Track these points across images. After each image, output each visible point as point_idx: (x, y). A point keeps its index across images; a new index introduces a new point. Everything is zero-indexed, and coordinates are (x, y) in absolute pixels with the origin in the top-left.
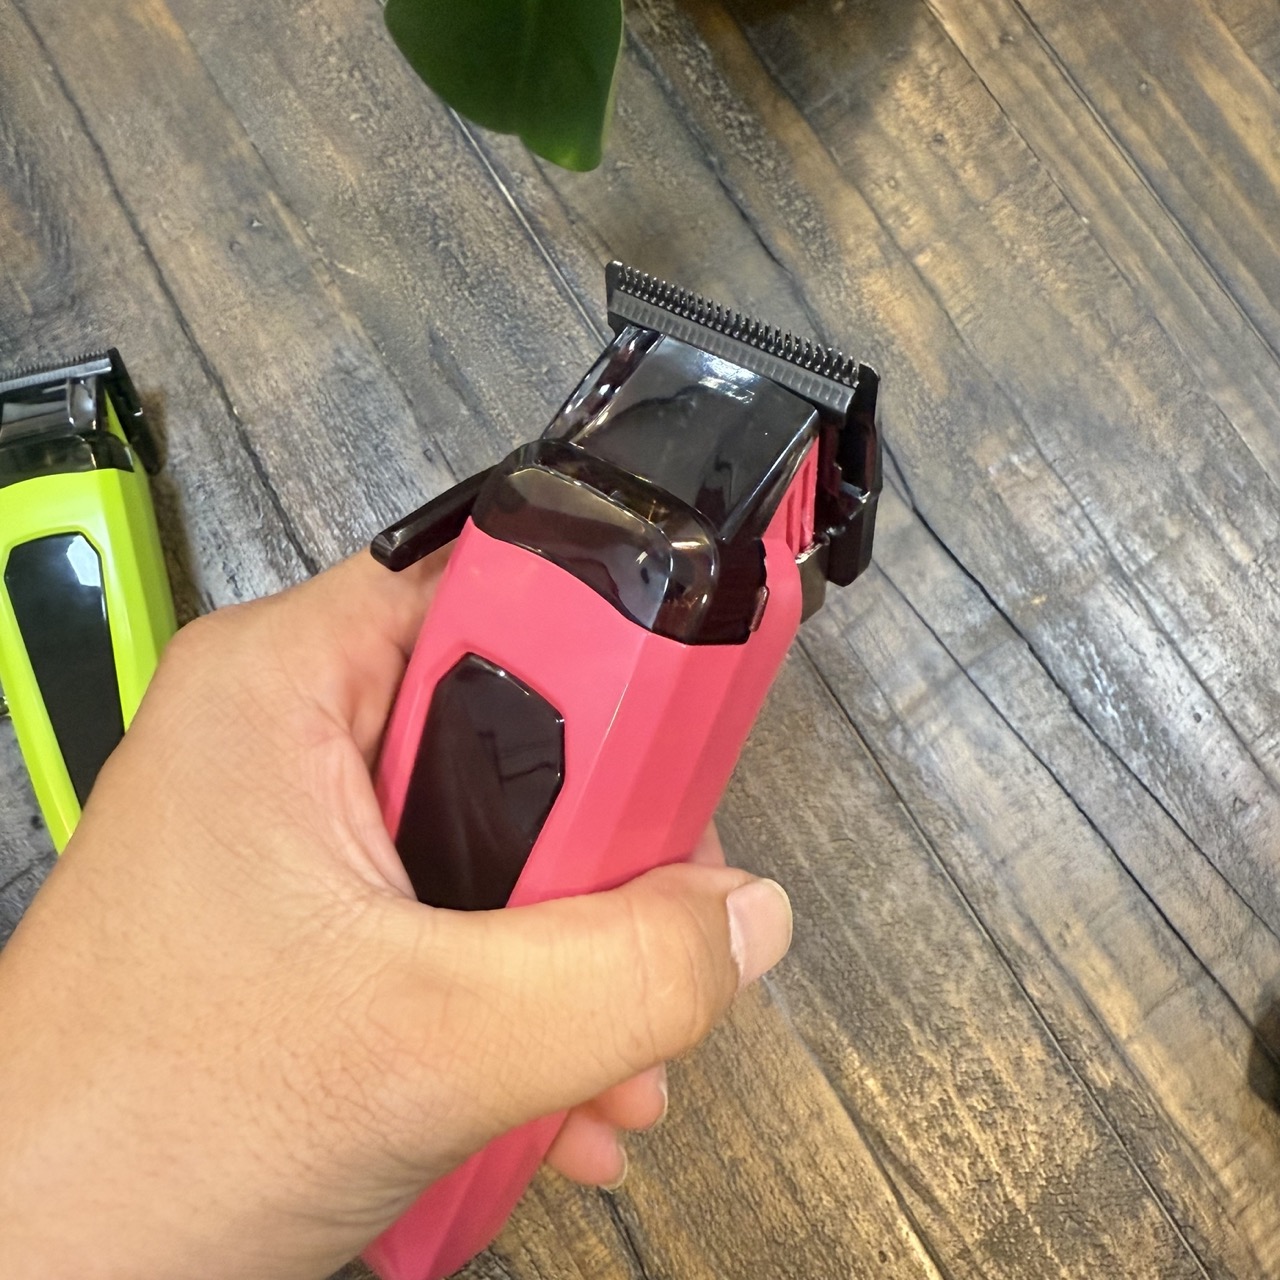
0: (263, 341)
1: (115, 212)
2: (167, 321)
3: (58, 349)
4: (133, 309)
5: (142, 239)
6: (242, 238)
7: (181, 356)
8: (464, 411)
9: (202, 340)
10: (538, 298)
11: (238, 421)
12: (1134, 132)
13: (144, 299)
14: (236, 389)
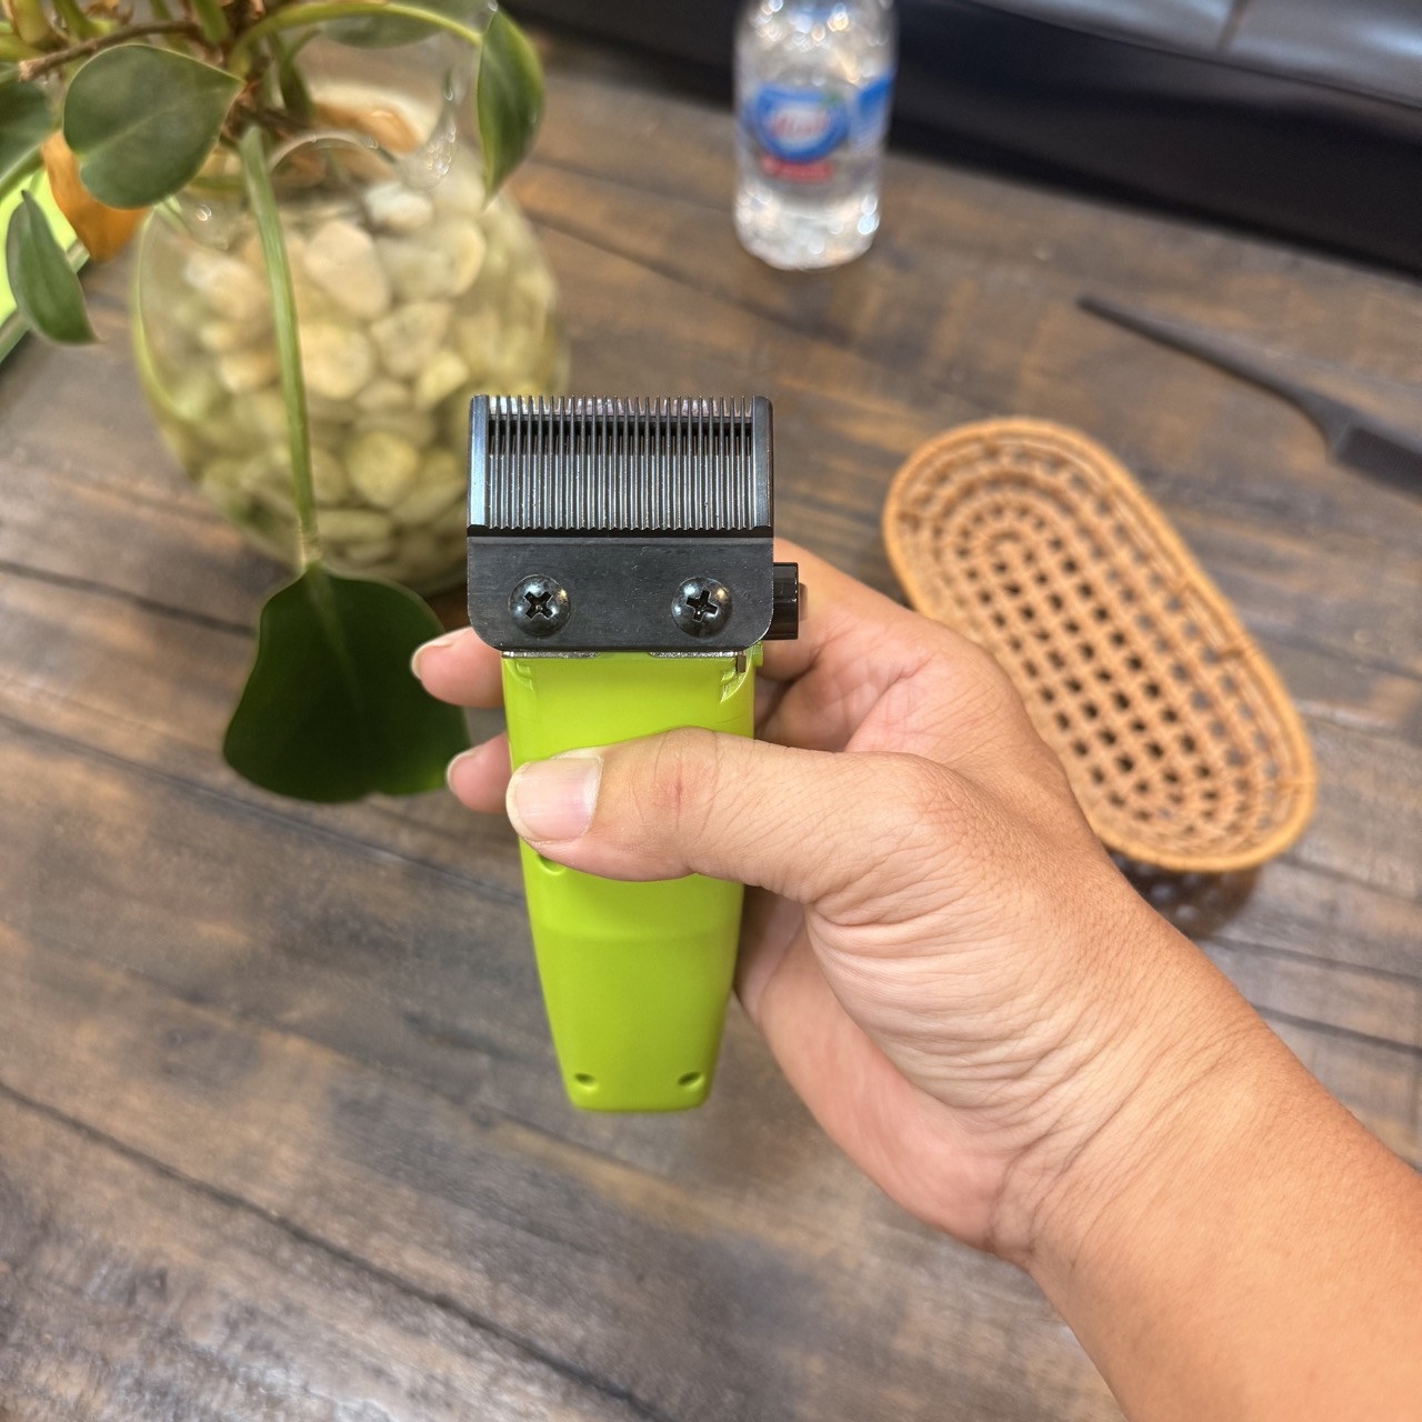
0: (254, 1134)
1: (32, 1119)
2: (151, 1182)
3: (60, 1282)
4: (110, 1193)
5: (76, 1125)
6: (174, 1058)
7: (185, 1203)
8: (483, 1061)
9: (194, 1173)
10: (479, 922)
11: (283, 1223)
12: (835, 497)
13: (115, 1179)
14: (260, 1195)
